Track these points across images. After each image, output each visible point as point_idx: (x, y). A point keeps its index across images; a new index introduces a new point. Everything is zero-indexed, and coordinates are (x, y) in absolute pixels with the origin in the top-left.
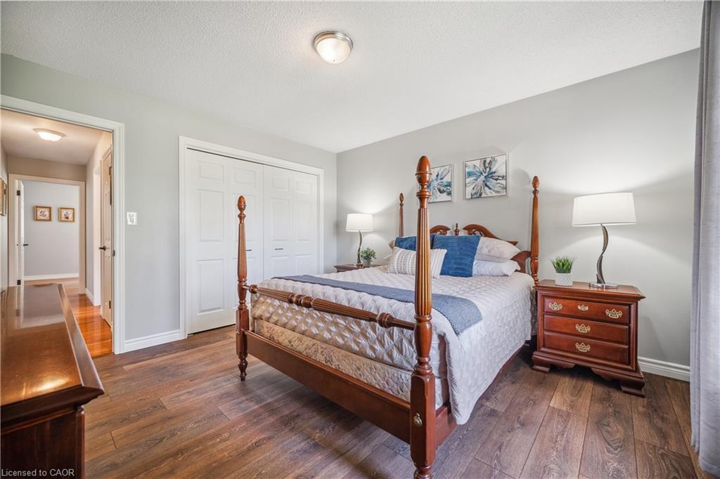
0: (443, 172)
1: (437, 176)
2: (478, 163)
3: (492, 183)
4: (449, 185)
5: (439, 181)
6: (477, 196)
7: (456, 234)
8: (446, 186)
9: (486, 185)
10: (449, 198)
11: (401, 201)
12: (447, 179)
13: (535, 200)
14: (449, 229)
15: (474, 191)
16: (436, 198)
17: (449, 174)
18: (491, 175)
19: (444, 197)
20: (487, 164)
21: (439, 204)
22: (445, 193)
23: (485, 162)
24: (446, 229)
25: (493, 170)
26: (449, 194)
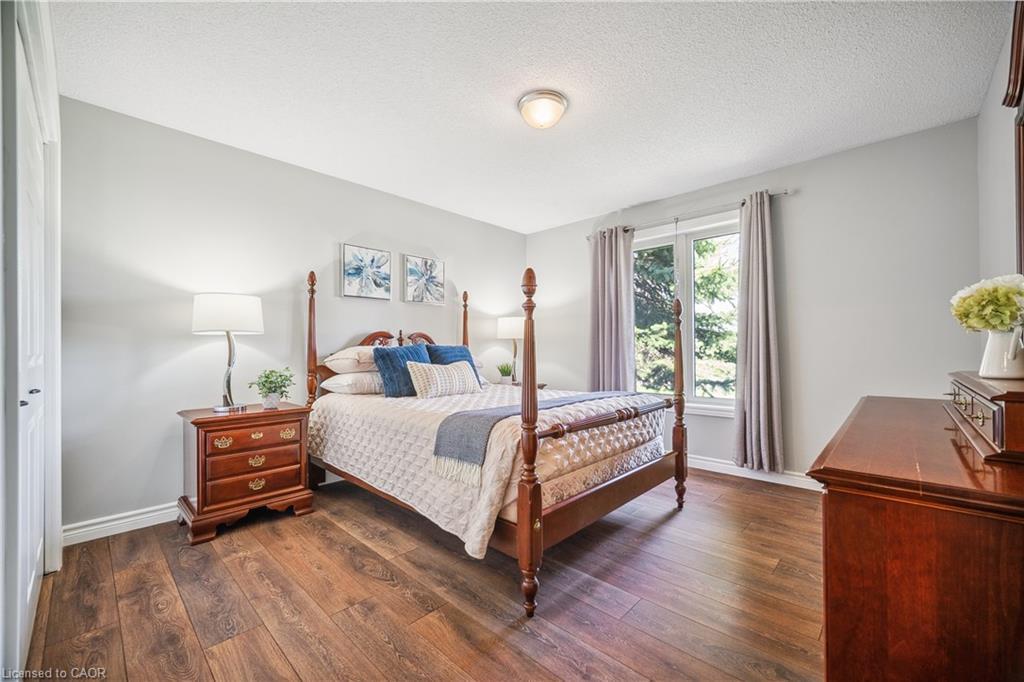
0: (379, 259)
1: (373, 261)
2: (419, 262)
3: (432, 287)
4: (387, 278)
5: (375, 269)
6: (419, 299)
7: (401, 345)
8: (384, 279)
9: (427, 289)
10: (385, 295)
11: (313, 284)
12: (384, 270)
13: (465, 313)
14: (391, 337)
15: (416, 294)
16: (371, 291)
17: (388, 264)
18: (431, 279)
19: (380, 293)
20: (429, 266)
21: (373, 301)
22: (382, 289)
23: (426, 263)
24: (388, 336)
25: (433, 274)
26: (388, 290)
